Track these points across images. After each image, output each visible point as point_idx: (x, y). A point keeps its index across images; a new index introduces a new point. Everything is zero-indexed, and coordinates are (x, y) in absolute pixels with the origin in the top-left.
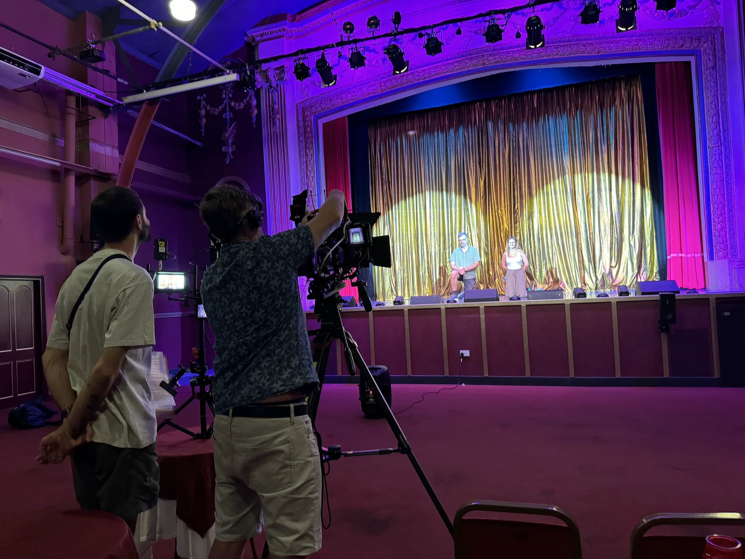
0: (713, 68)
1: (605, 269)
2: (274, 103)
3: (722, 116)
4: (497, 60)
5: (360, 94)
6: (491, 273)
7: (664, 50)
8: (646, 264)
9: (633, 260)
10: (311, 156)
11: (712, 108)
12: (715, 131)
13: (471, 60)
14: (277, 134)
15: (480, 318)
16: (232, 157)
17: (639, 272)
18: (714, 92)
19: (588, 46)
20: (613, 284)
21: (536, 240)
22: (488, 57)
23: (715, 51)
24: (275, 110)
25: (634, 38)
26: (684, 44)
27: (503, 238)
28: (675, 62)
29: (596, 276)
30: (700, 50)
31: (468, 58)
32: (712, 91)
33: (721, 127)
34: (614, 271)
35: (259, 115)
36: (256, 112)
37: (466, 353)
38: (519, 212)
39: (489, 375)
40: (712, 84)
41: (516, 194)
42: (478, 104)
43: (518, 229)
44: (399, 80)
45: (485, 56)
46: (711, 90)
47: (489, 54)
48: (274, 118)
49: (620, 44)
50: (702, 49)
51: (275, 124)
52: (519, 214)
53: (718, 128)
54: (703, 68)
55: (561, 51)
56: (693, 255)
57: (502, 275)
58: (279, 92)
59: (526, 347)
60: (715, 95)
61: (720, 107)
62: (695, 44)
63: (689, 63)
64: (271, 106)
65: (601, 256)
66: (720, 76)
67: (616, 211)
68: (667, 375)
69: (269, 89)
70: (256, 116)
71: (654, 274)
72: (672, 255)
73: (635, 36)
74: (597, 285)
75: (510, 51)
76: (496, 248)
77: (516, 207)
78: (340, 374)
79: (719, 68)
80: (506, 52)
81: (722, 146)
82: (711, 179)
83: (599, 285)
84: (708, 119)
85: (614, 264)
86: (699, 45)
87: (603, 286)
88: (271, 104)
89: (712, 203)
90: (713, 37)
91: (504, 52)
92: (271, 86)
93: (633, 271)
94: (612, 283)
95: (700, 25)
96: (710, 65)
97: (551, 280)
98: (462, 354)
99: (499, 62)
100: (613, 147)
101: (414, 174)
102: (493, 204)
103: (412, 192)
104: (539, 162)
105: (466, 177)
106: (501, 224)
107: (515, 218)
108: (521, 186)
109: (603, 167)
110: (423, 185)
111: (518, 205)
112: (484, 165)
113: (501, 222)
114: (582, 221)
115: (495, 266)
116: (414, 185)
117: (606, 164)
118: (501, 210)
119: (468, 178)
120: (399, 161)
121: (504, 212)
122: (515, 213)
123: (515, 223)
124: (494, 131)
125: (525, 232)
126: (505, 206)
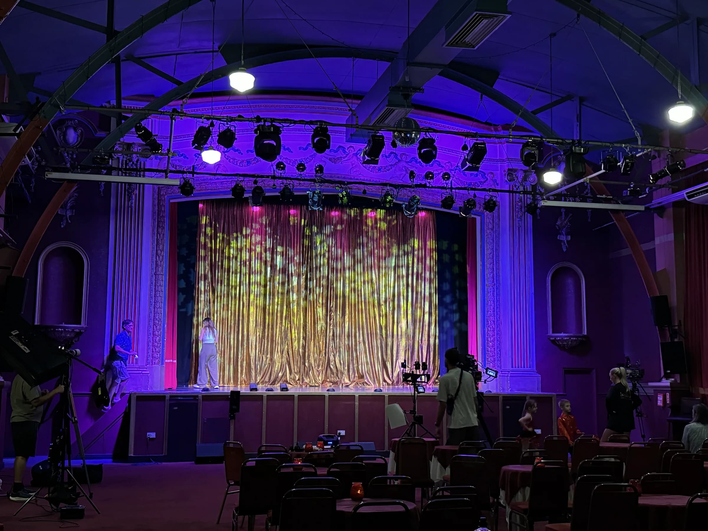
0: (492, 229)
3: (496, 265)
6: (307, 364)
11: (490, 258)
12: (491, 274)
14: (132, 209)
15: (355, 404)
16: (69, 221)
21: (346, 337)
24: (133, 185)
27: (319, 332)
29: (392, 374)
30: (484, 214)
32: (491, 246)
33: (495, 272)
37: (343, 433)
40: (491, 241)
41: (332, 293)
43: (332, 325)
48: (132, 192)
51: (130, 198)
52: (334, 311)
53: (493, 273)
54: (485, 227)
57: (316, 367)
59: (386, 428)
61: (494, 258)
63: (475, 220)
66: (496, 237)
67: (410, 320)
71: (435, 375)
74: (393, 381)
76: (312, 341)
77: (331, 305)
79: (496, 230)
81: (495, 286)
83: (395, 382)
84: (487, 265)
86: (484, 210)
87: (397, 383)
96: (490, 226)
98: (340, 433)
100: (410, 265)
101: (239, 260)
102: (312, 300)
103: (236, 278)
104: (353, 268)
105: (290, 272)
106: (319, 319)
107: (330, 315)
108: (337, 287)
109: (403, 281)
110: (247, 272)
111: (333, 304)
112: (306, 263)
113: (319, 318)
114: (384, 325)
115: (311, 358)
116: (239, 270)
117: (405, 279)
118: (319, 307)
119: (292, 273)
120: (225, 245)
121: (321, 309)
122: (331, 311)
123: (330, 320)
124: (317, 234)
125: (338, 329)
126: (323, 304)
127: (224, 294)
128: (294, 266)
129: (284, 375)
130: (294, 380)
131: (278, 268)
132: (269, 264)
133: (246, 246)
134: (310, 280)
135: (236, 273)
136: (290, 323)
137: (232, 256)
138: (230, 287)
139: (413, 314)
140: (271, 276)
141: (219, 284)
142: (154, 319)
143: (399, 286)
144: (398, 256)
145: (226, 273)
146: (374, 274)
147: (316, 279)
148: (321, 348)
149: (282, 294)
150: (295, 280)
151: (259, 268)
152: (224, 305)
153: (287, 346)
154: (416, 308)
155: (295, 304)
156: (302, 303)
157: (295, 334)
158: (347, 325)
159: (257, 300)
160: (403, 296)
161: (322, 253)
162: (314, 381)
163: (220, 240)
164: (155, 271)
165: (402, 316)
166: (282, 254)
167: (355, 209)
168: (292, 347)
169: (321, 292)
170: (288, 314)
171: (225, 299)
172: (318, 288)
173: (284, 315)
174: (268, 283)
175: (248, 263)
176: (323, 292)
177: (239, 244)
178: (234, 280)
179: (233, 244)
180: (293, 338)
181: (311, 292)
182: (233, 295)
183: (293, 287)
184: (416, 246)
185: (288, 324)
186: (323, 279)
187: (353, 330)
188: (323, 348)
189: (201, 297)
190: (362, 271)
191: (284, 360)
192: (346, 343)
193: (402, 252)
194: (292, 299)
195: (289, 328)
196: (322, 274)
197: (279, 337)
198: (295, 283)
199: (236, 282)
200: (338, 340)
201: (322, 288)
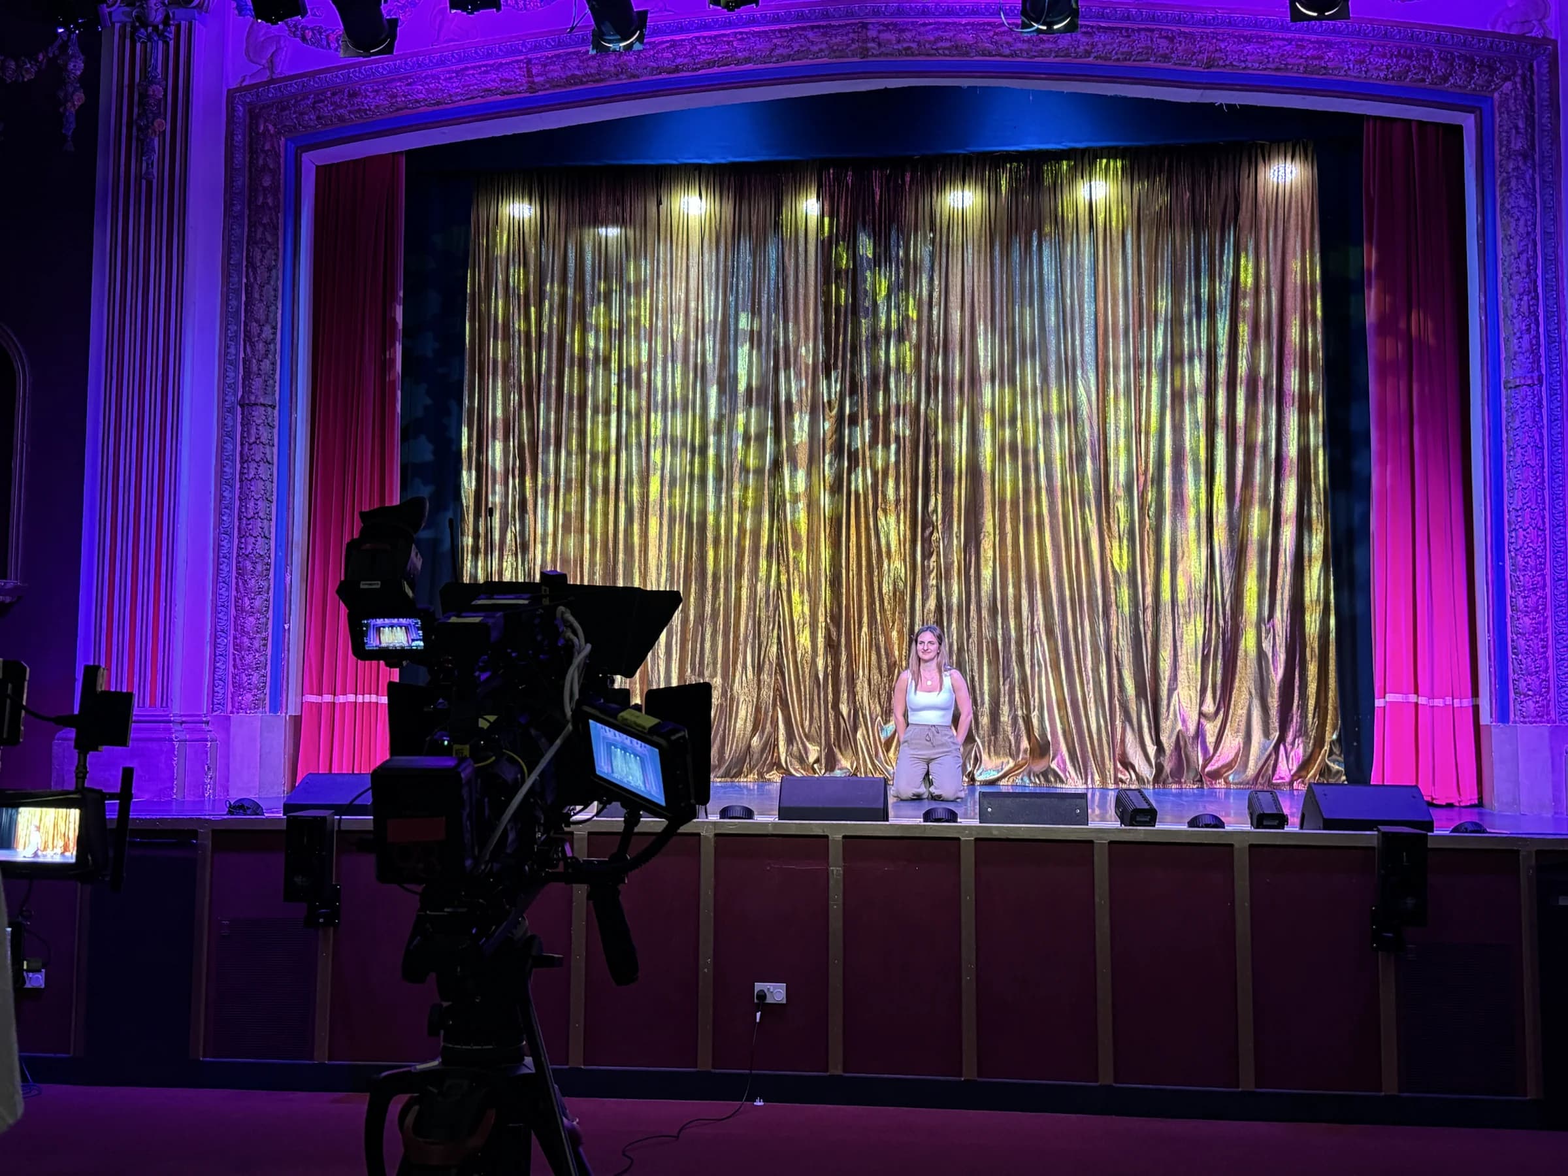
0: (1526, 156)
1: (1184, 721)
2: (148, 79)
3: (1546, 299)
4: (905, 45)
5: (457, 87)
6: (844, 709)
7: (1393, 83)
8: (1304, 716)
9: (1270, 700)
10: (269, 270)
11: (1519, 272)
12: (1526, 337)
13: (825, 34)
14: (150, 184)
15: (826, 874)
17: (1282, 739)
18: (1526, 226)
19: (1180, 42)
20: (1207, 770)
21: (985, 613)
22: (879, 32)
23: (1532, 105)
24: (152, 101)
25: (1314, 38)
26: (1451, 75)
27: (886, 598)
28: (1421, 124)
29: (1158, 743)
30: (1492, 98)
31: (818, 27)
32: (1522, 222)
33: (1541, 330)
34: (1211, 729)
35: (90, 109)
36: (79, 98)
37: (777, 992)
38: (939, 522)
39: (845, 1071)
40: (1522, 202)
41: (933, 466)
42: (831, 171)
43: (933, 574)
44: (591, 64)
45: (870, 26)
46: (1518, 219)
47: (883, 25)
48: (147, 127)
49: (1273, 47)
50: (1496, 95)
51: (144, 149)
52: (940, 527)
53: (1533, 333)
54: (1497, 152)
55: (1100, 45)
56: (1449, 700)
57: (879, 718)
58: (172, 43)
59: (968, 978)
60: (1528, 234)
61: (1539, 272)
62: (1479, 79)
63: (1457, 130)
64: (139, 84)
65: (1174, 678)
66: (1543, 181)
67: (1224, 547)
68: (1390, 1086)
69: (135, 30)
70: (77, 111)
71: (1327, 747)
72: (1390, 697)
73: (1315, 33)
74: (1160, 768)
75: (947, 24)
76: (865, 629)
77: (931, 507)
78: (321, 1056)
79: (1542, 157)
80: (935, 23)
81: (1541, 386)
82: (1509, 478)
84: (1507, 303)
85: (1209, 707)
86: (1489, 82)
87: (1177, 773)
88: (137, 80)
89: (1510, 551)
90: (1527, 65)
91: (930, 24)
92: (142, 20)
93: (1266, 733)
94: (1204, 766)
95: (1493, 26)
96: (1518, 145)
97: (1025, 744)
98: (762, 996)
99: (913, 54)
100: (1223, 350)
101: (614, 366)
102: (861, 491)
103: (607, 425)
104: (1005, 374)
105: (783, 398)
106: (884, 555)
107: (927, 541)
108: (948, 446)
109: (1194, 410)
110: (644, 403)
111: (936, 501)
112: (840, 365)
113: (884, 550)
114: (1125, 569)
115: (858, 688)
116: (614, 402)
117: (1201, 401)
118: (885, 511)
119: (789, 402)
120: (569, 320)
121: (892, 519)
122: (927, 523)
123: (926, 556)
124: (876, 262)
125: (955, 588)
126: (897, 501)
127: (568, 482)
128: (798, 376)
129: (771, 745)
130: (802, 760)
131: (742, 386)
132: (712, 375)
133: (638, 320)
134: (854, 420)
135: (607, 413)
136: (788, 572)
137: (591, 355)
138: (588, 457)
139: (1237, 528)
140: (721, 416)
141: (552, 448)
142: (238, 555)
143: (1178, 429)
144: (1176, 322)
145: (575, 412)
146: (1081, 390)
147: (874, 417)
148: (897, 653)
149: (759, 471)
150: (801, 425)
151: (678, 390)
152: (567, 515)
153: (774, 649)
154: (1246, 504)
155: (802, 505)
156: (825, 500)
157: (800, 607)
158: (987, 573)
159: (671, 495)
160: (1196, 462)
161: (894, 326)
162: (870, 765)
163: (551, 306)
164: (240, 394)
165: (1192, 534)
166: (754, 338)
167: (1015, 164)
168: (794, 652)
169: (893, 459)
170: (779, 539)
171: (574, 497)
172: (880, 446)
173: (764, 541)
174: (712, 439)
175: (644, 375)
176: (897, 462)
177: (615, 315)
178: (601, 434)
179: (597, 315)
180: (796, 619)
181: (857, 465)
182: (600, 482)
183: (792, 449)
184: (1247, 279)
185: (779, 572)
186: (898, 415)
187: (1011, 590)
188: (900, 654)
189: (494, 493)
190: (1038, 384)
191: (767, 694)
192: (986, 632)
193: (1190, 304)
194: (792, 487)
195: (784, 587)
196: (893, 400)
197: (748, 616)
198: (801, 436)
199: (607, 439)
200: (954, 625)
201: (893, 447)
